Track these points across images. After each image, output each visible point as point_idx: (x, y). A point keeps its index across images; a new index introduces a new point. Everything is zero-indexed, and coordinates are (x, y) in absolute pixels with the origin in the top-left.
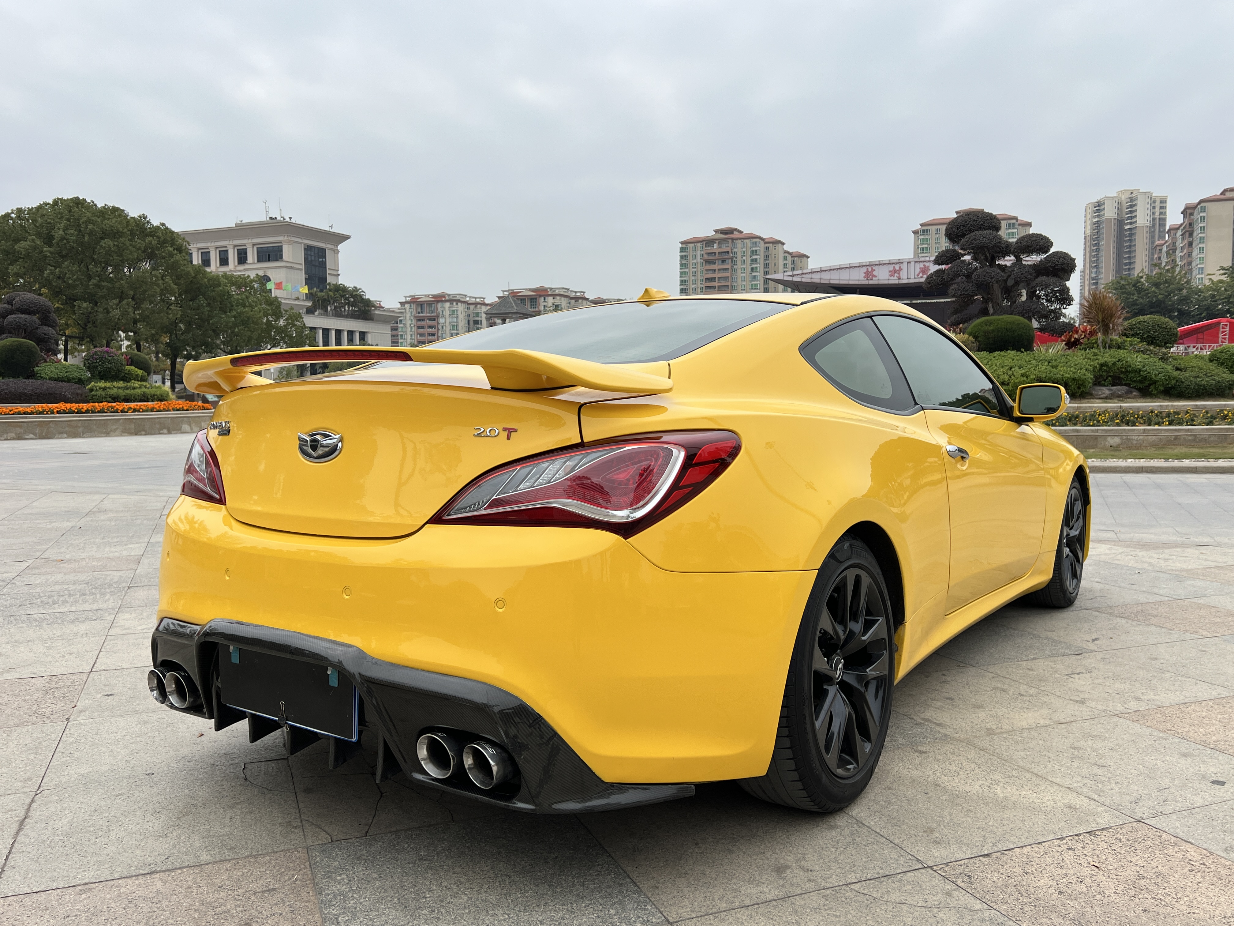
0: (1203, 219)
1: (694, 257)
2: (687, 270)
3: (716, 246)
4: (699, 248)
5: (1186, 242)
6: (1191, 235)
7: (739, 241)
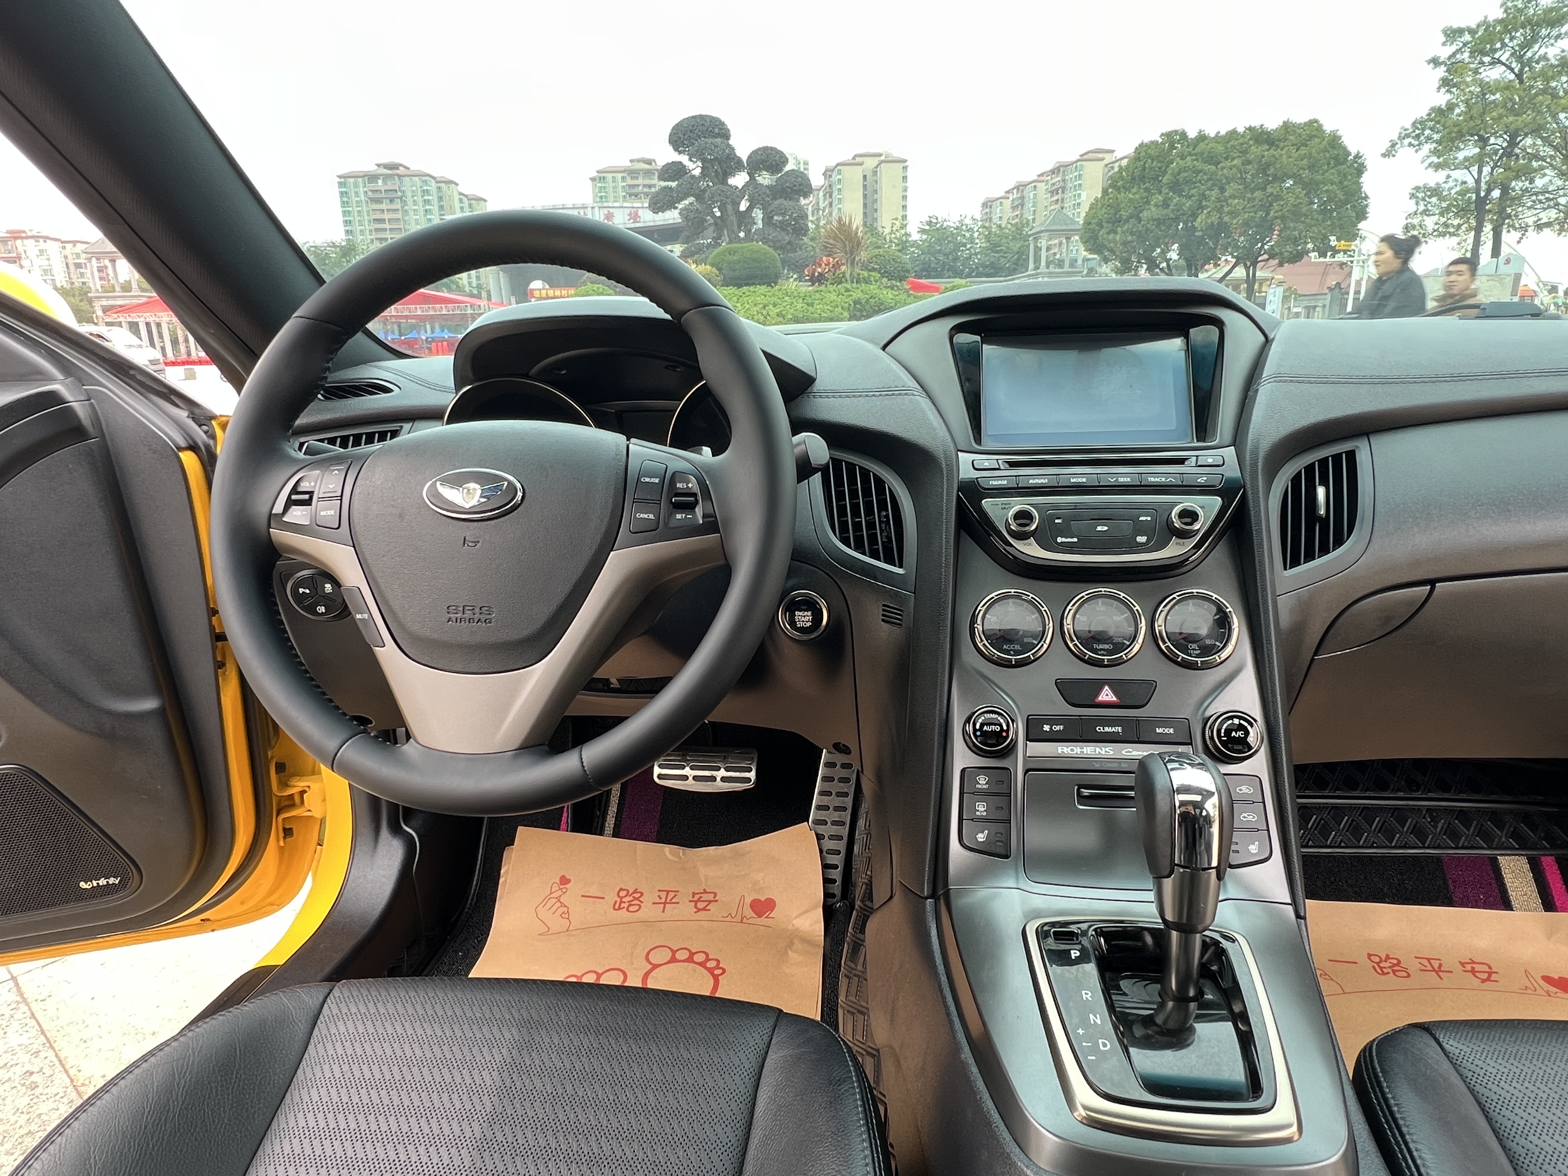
0: (839, 180)
1: (357, 194)
2: (350, 209)
3: (380, 182)
4: (361, 185)
5: (827, 202)
6: (831, 196)
7: (407, 179)
